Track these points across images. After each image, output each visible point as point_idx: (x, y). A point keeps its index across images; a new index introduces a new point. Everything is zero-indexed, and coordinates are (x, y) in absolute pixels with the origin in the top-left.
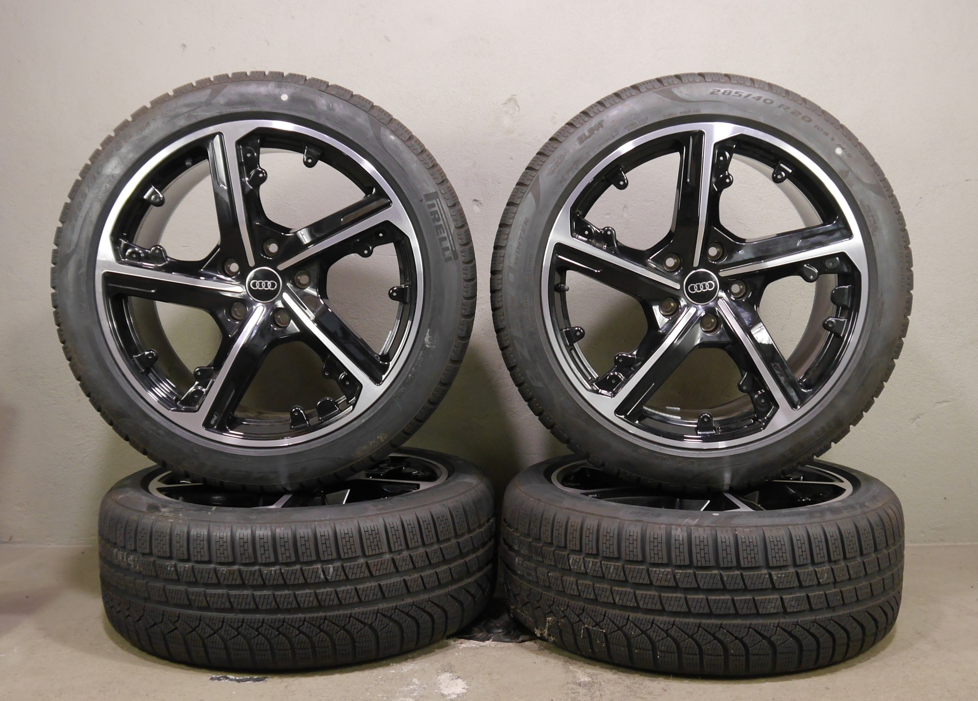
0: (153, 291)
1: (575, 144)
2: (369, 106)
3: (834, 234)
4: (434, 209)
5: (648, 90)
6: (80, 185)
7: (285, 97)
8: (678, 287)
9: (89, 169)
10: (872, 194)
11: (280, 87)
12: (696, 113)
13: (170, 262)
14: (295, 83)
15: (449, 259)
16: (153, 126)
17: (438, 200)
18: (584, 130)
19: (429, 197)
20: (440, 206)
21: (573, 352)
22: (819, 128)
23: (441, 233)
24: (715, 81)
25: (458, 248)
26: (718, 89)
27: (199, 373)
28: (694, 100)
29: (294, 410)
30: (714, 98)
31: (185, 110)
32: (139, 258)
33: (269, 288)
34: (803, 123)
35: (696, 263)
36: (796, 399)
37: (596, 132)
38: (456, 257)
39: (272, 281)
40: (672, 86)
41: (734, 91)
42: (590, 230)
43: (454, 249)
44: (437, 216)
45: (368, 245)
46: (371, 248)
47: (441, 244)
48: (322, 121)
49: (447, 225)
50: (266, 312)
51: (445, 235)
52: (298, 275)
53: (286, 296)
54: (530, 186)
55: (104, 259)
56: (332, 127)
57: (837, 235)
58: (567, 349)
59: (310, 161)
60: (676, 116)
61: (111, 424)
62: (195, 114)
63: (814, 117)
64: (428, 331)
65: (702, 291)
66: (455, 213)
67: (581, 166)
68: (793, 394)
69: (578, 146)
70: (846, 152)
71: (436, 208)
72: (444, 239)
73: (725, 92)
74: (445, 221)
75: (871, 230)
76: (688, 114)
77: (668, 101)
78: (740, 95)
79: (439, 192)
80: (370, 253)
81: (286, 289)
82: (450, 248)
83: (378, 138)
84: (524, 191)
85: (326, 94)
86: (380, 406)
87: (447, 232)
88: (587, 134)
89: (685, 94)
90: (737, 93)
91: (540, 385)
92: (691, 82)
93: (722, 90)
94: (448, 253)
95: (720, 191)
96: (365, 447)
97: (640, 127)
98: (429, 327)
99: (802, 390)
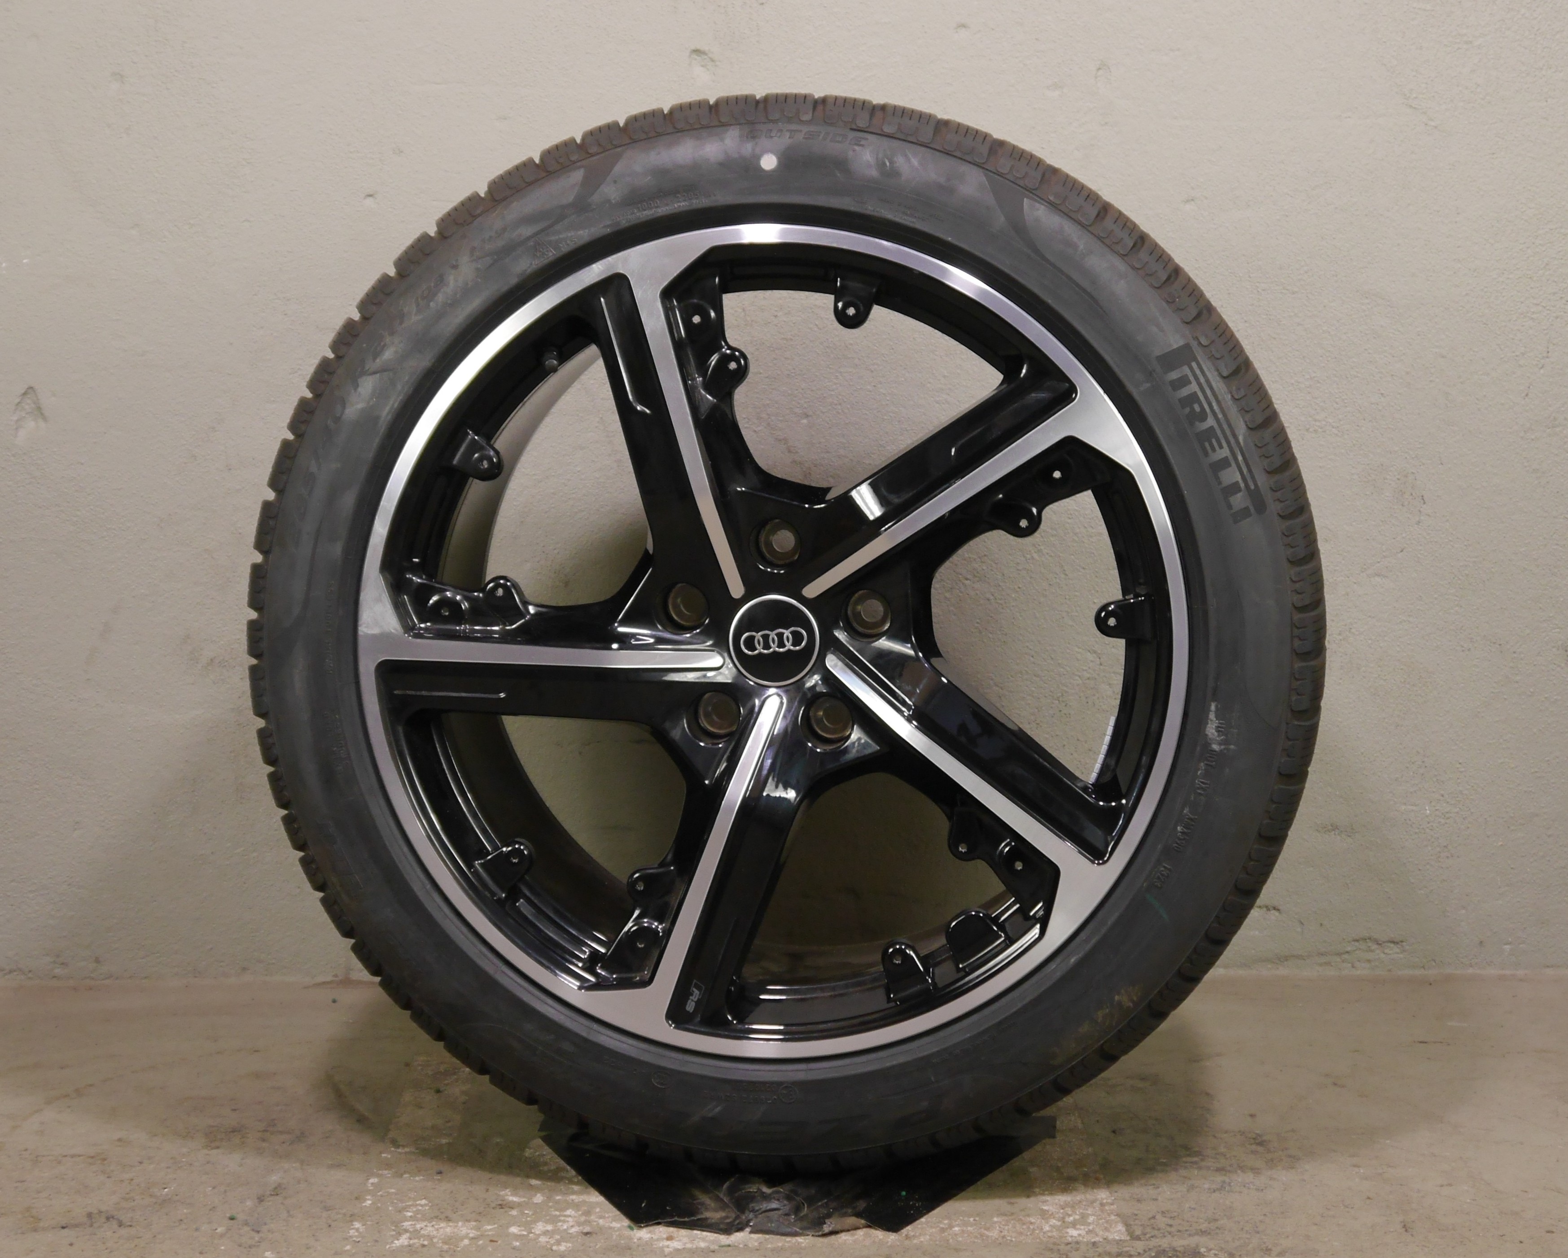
0: (502, 695)
2: (984, 150)
4: (1185, 392)
6: (295, 456)
7: (769, 162)
9: (312, 412)
11: (754, 138)
13: (536, 614)
14: (789, 120)
15: (1245, 513)
16: (454, 282)
17: (1194, 364)
19: (1172, 359)
20: (1202, 380)
23: (1214, 450)
25: (1262, 481)
27: (640, 887)
29: (891, 950)
31: (526, 231)
32: (457, 615)
33: (789, 646)
38: (1260, 506)
39: (792, 629)
43: (1252, 487)
44: (1197, 408)
45: (1028, 505)
46: (1034, 510)
47: (1217, 478)
48: (873, 208)
49: (1225, 427)
50: (788, 710)
51: (1225, 452)
52: (857, 603)
53: (832, 663)
55: (376, 631)
56: (897, 219)
59: (851, 311)
61: (439, 1036)
62: (553, 238)
64: (1213, 707)
66: (1242, 393)
71: (1194, 387)
72: (1224, 464)
74: (1220, 416)
79: (1194, 344)
80: (1035, 524)
81: (831, 644)
82: (1242, 485)
83: (1019, 228)
85: (870, 136)
86: (1111, 917)
87: (1228, 443)
94: (1239, 500)
96: (1085, 1028)
98: (1215, 698)
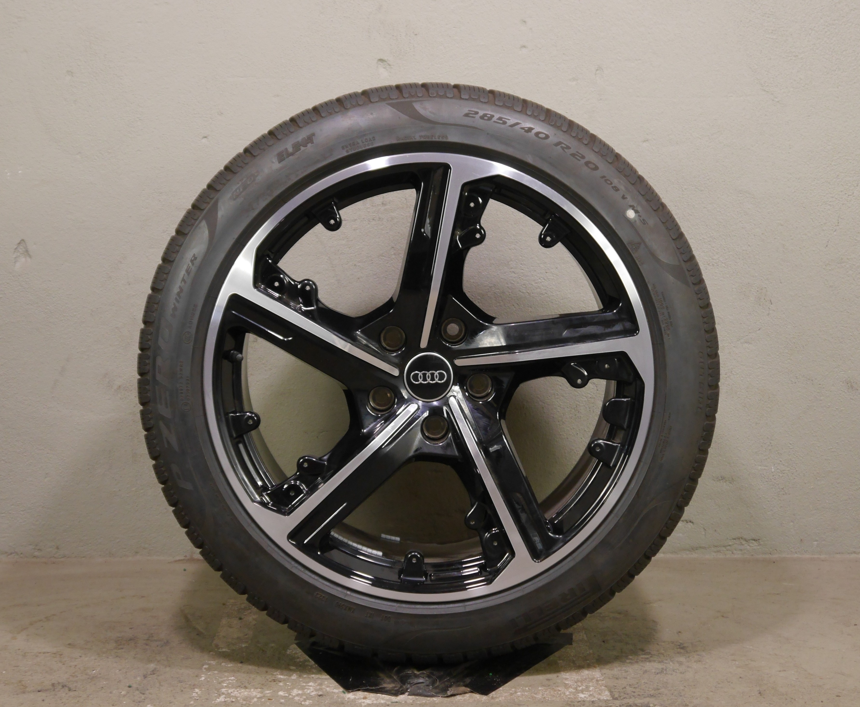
1: (273, 162)
3: (614, 326)
5: (382, 100)
8: (396, 372)
10: (671, 278)
12: (441, 140)
18: (288, 145)
21: (241, 446)
22: (606, 181)
24: (474, 100)
26: (476, 110)
28: (442, 122)
30: (467, 121)
34: (585, 170)
35: (424, 343)
36: (539, 546)
37: (302, 148)
40: (414, 99)
41: (497, 116)
42: (281, 281)
54: (205, 211)
57: (618, 327)
58: (231, 441)
60: (414, 140)
63: (602, 166)
65: (429, 383)
67: (277, 192)
68: (537, 539)
69: (276, 165)
70: (639, 216)
73: (485, 115)
75: (663, 326)
76: (430, 140)
77: (404, 117)
78: (505, 123)
84: (195, 218)
88: (290, 150)
89: (430, 112)
90: (500, 119)
91: (188, 486)
92: (441, 97)
93: (481, 113)
95: (466, 249)
97: (364, 149)
99: (550, 534)
